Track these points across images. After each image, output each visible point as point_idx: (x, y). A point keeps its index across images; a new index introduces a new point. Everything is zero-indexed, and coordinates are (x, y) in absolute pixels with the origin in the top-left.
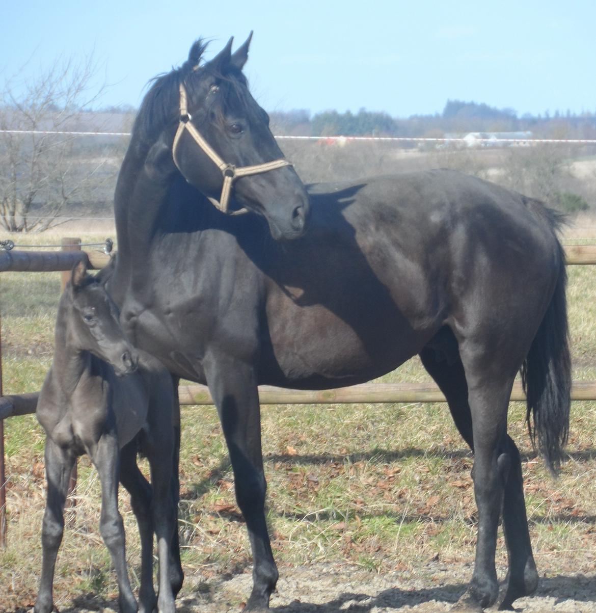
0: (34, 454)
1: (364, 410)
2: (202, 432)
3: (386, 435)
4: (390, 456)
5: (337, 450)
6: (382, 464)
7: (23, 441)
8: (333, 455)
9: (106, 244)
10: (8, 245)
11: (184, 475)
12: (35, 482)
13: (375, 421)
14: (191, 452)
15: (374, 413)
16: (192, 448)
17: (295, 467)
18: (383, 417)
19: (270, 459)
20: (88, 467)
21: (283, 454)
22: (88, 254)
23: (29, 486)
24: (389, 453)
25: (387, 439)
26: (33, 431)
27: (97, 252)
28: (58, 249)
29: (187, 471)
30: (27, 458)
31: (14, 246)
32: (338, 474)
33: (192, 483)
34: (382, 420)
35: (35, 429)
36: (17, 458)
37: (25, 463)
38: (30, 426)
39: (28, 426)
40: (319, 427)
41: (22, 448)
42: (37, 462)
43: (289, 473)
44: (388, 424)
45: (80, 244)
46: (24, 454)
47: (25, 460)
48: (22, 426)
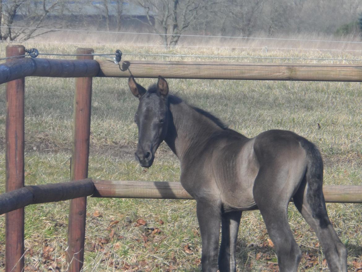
0: (45, 239)
1: (336, 209)
2: (193, 224)
3: (356, 232)
4: (359, 250)
5: (312, 244)
6: (352, 258)
7: (35, 227)
8: (308, 248)
9: (116, 55)
10: (34, 53)
11: (176, 261)
12: (45, 263)
13: (346, 220)
14: (183, 241)
15: (346, 212)
16: (183, 237)
17: (274, 258)
18: (353, 215)
19: (253, 249)
20: (91, 251)
21: (263, 245)
22: (100, 63)
23: (39, 267)
24: (358, 248)
25: (357, 235)
26: (44, 218)
27: (108, 61)
28: (75, 58)
29: (179, 258)
30: (38, 242)
31: (38, 54)
32: (312, 265)
33: (182, 268)
34: (352, 219)
35: (46, 216)
36: (29, 241)
37: (36, 246)
38: (41, 213)
39: (40, 214)
40: (296, 223)
41: (34, 233)
42: (47, 246)
43: (269, 262)
44: (357, 222)
45: (93, 54)
46: (35, 238)
47: (37, 244)
48: (35, 214)
